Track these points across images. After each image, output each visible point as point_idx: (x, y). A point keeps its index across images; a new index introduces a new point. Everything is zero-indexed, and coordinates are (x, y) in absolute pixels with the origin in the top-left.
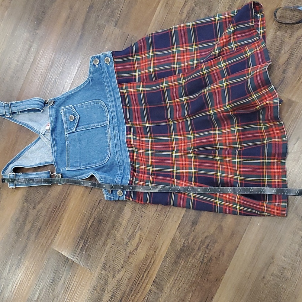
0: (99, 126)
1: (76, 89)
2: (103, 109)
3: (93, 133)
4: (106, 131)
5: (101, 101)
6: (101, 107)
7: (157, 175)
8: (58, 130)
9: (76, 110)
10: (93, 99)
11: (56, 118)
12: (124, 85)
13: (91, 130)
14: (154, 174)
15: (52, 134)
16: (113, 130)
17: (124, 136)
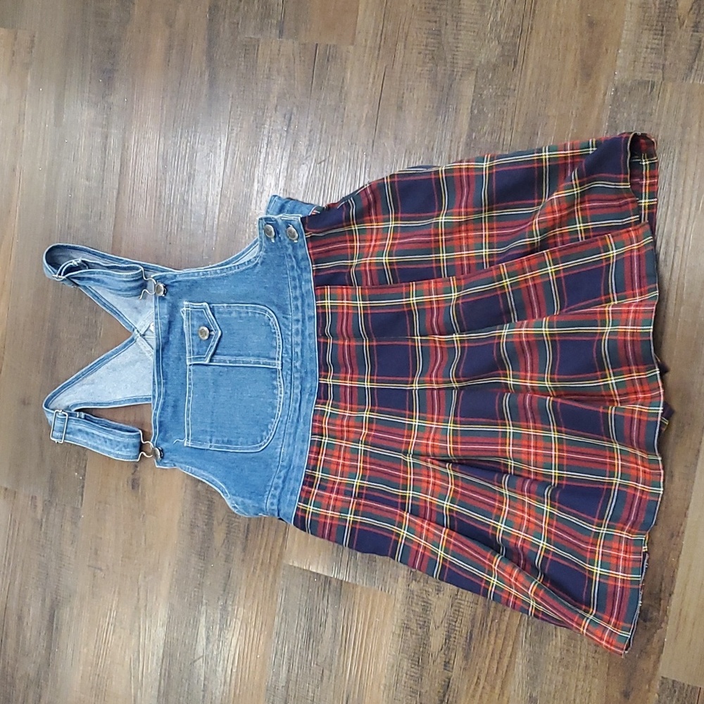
0: (260, 364)
1: (218, 271)
2: (273, 331)
3: (246, 376)
4: (275, 383)
5: (271, 312)
6: (269, 325)
7: (368, 498)
8: (173, 352)
9: (216, 316)
10: (254, 301)
11: (170, 323)
12: (328, 290)
13: (242, 369)
14: (360, 496)
15: (158, 357)
16: (289, 385)
17: (311, 405)
